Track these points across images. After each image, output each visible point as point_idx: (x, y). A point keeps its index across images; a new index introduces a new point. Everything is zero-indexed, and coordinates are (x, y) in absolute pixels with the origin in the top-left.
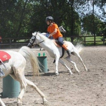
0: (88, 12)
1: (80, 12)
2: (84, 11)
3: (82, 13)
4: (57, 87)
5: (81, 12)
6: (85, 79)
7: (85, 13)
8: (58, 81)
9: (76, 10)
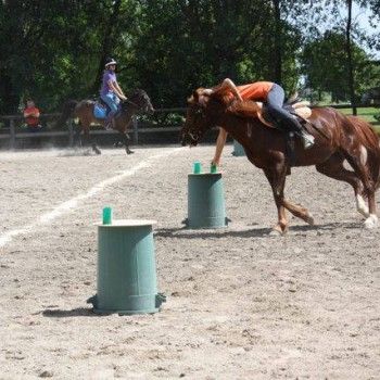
0: (333, 25)
1: (305, 25)
2: (317, 22)
3: (311, 29)
4: (274, 278)
5: (309, 26)
6: (361, 252)
7: (322, 29)
8: (269, 256)
9: (290, 20)
